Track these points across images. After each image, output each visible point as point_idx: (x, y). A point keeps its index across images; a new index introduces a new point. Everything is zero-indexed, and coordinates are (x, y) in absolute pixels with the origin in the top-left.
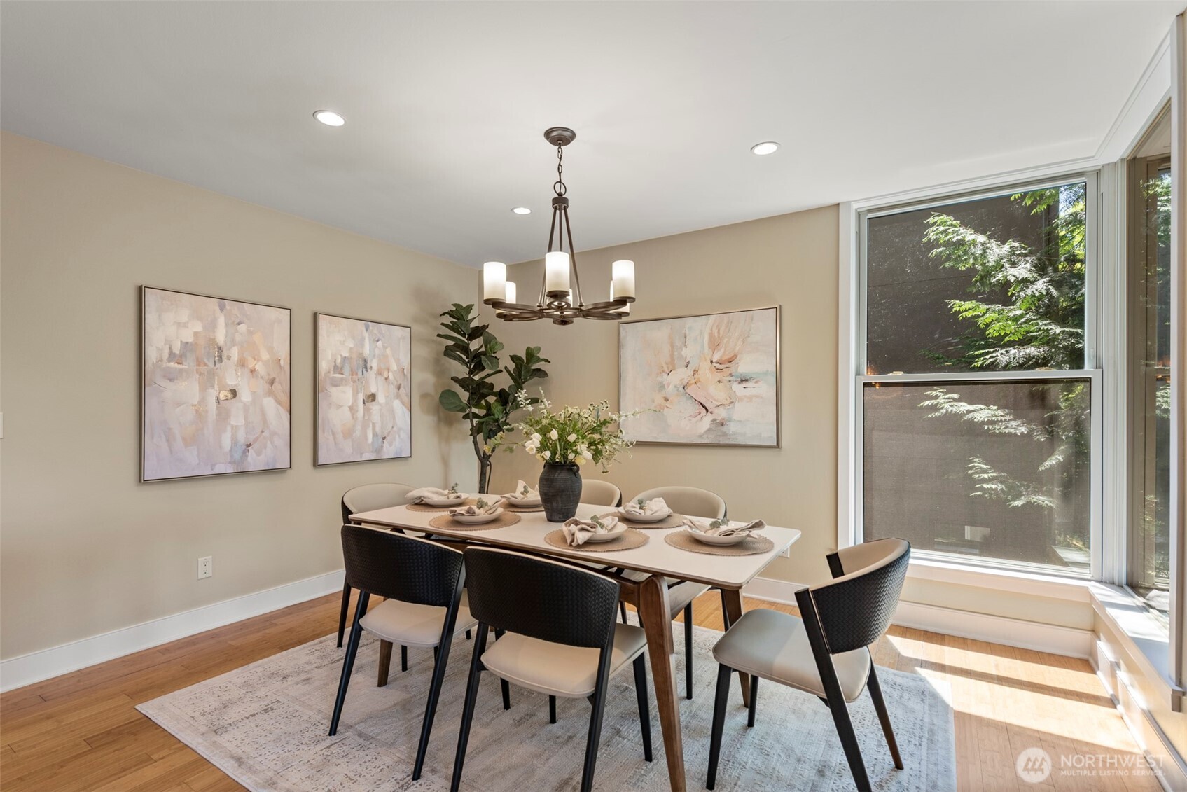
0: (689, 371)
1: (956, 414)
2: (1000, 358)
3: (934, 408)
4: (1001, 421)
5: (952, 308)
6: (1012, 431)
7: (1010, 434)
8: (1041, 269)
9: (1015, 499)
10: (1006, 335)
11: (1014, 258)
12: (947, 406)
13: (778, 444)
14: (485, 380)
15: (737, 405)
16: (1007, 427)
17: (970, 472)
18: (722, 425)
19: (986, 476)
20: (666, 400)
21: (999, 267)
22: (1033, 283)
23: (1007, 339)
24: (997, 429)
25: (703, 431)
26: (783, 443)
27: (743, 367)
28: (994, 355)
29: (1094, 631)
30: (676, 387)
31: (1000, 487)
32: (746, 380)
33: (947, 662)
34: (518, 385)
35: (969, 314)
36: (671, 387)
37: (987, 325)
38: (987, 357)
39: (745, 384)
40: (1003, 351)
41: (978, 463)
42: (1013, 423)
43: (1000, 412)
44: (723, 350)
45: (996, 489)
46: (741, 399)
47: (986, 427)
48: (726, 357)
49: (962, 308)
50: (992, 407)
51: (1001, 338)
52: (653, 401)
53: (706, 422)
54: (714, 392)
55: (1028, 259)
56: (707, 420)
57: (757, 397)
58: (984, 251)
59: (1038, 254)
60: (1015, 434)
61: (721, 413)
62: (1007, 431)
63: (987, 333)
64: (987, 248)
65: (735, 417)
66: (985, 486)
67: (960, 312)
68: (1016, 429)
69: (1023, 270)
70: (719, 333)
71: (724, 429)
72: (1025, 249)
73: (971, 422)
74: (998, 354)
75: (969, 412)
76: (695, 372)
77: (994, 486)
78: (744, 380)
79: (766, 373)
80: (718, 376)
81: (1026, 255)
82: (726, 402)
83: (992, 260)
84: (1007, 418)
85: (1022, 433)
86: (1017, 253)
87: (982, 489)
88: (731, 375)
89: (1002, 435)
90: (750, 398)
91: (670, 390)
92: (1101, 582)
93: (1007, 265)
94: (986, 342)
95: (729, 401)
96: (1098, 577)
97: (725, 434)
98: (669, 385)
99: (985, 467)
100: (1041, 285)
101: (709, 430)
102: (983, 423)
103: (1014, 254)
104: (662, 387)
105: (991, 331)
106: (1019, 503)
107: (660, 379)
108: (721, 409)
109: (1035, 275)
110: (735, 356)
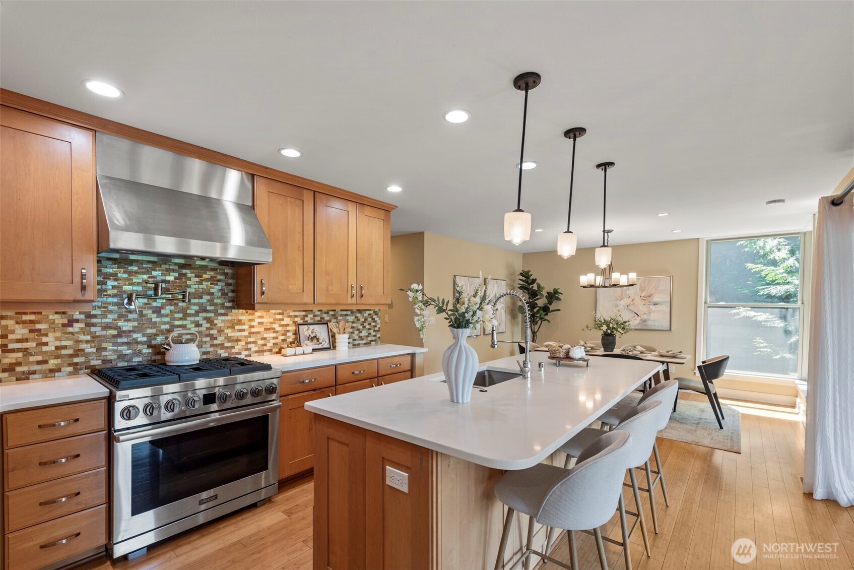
0: (630, 300)
1: (749, 317)
2: (773, 291)
3: (738, 314)
4: (771, 321)
5: (748, 267)
6: (776, 325)
7: (775, 326)
8: (792, 252)
9: (776, 355)
10: (776, 280)
11: (779, 247)
12: (744, 313)
13: (670, 329)
14: (536, 302)
15: (652, 313)
16: (773, 323)
17: (755, 343)
18: (645, 321)
19: (762, 345)
20: (619, 311)
21: (771, 251)
22: (788, 260)
23: (776, 282)
24: (768, 324)
25: (636, 324)
26: (672, 329)
27: (656, 299)
28: (769, 289)
29: (797, 396)
30: (623, 306)
31: (769, 350)
32: (657, 304)
33: (740, 405)
34: (550, 303)
35: (757, 270)
36: (621, 306)
37: (767, 275)
38: (766, 290)
39: (656, 306)
40: (774, 287)
41: (758, 339)
42: (777, 322)
43: (771, 317)
44: (645, 293)
45: (767, 351)
46: (654, 312)
47: (763, 323)
48: (647, 295)
49: (753, 267)
50: (767, 314)
51: (773, 281)
52: (613, 311)
53: (638, 320)
54: (642, 308)
55: (787, 247)
56: (639, 319)
57: (661, 311)
58: (765, 244)
59: (792, 245)
60: (777, 327)
61: (645, 317)
62: (773, 325)
63: (766, 279)
64: (766, 242)
65: (651, 318)
66: (762, 350)
67: (752, 269)
68: (778, 324)
69: (783, 253)
70: (644, 285)
71: (646, 323)
72: (785, 242)
73: (756, 321)
74: (771, 288)
75: (755, 316)
76: (633, 300)
77: (766, 350)
78: (655, 304)
79: (666, 302)
80: (644, 302)
81: (786, 245)
82: (647, 313)
83: (768, 249)
84: (774, 319)
85: (781, 326)
86: (781, 244)
87: (760, 351)
88: (649, 302)
89: (770, 327)
90: (658, 311)
91: (621, 307)
92: (801, 380)
93: (776, 251)
94: (766, 283)
95: (648, 312)
96: (800, 378)
97: (646, 325)
98: (620, 305)
99: (762, 341)
100: (791, 261)
101: (639, 324)
102: (762, 321)
103: (779, 245)
104: (617, 306)
105: (768, 278)
106: (777, 357)
107: (616, 302)
108: (645, 315)
109: (789, 256)
110: (652, 295)
